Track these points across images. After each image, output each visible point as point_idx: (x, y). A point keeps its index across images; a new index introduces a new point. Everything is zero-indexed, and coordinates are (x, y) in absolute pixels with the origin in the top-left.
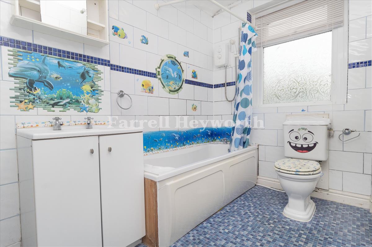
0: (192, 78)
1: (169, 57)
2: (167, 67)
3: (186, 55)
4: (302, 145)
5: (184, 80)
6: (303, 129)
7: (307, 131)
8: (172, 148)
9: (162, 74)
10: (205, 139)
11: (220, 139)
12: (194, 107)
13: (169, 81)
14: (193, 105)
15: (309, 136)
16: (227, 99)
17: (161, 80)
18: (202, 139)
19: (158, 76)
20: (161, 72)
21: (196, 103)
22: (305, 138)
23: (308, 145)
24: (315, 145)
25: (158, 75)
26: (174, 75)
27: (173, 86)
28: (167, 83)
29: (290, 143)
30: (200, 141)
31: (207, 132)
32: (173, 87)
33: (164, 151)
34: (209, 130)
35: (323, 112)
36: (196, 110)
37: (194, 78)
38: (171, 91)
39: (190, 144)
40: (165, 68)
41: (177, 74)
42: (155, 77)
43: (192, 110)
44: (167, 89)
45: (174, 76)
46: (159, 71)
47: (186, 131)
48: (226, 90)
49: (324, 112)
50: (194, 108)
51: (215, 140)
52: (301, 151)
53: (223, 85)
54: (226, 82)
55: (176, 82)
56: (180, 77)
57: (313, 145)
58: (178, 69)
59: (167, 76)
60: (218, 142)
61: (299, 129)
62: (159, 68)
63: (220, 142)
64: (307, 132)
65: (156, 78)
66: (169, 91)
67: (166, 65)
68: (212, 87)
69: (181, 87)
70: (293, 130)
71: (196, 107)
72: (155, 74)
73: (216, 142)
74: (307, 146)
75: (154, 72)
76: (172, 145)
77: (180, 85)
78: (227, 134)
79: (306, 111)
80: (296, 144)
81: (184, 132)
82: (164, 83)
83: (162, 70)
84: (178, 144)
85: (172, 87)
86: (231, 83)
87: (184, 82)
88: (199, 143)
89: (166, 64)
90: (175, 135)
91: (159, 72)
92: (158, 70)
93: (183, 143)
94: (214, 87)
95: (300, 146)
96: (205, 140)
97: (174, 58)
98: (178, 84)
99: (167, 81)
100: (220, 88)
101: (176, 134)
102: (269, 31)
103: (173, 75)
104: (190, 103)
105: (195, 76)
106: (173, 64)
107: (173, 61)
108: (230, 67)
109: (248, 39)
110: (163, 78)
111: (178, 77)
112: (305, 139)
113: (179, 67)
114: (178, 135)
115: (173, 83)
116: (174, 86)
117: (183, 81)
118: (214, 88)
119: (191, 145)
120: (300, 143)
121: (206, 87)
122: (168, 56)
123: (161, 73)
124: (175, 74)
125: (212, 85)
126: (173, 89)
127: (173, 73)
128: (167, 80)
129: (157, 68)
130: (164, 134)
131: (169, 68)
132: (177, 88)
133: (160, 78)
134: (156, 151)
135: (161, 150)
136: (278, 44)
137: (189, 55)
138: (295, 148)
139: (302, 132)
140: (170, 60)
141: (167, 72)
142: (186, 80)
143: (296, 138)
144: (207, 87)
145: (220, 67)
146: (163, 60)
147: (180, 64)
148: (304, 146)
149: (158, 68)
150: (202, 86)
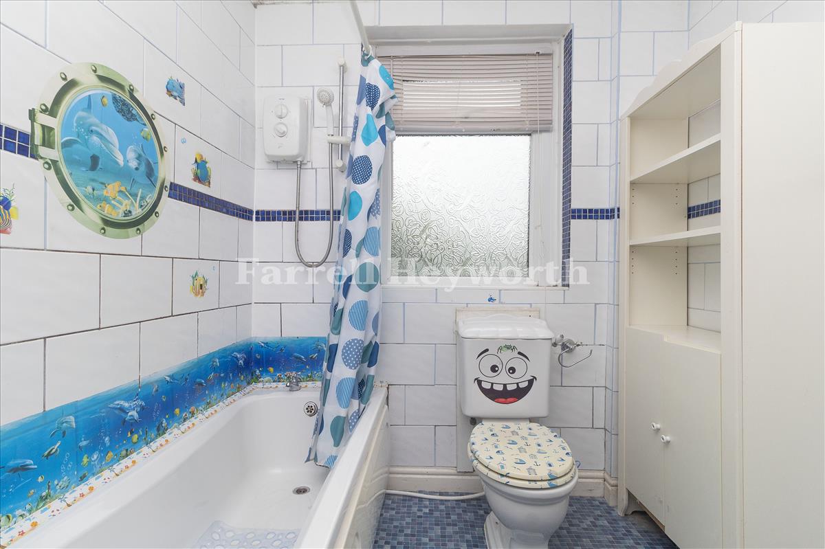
0: (195, 180)
1: (102, 79)
2: (97, 121)
3: (175, 94)
4: (505, 385)
5: (167, 184)
6: (508, 347)
7: (516, 352)
8: (110, 465)
9: (65, 145)
10: (231, 382)
11: (272, 376)
12: (197, 284)
13: (103, 180)
14: (195, 277)
15: (518, 364)
16: (299, 256)
17: (58, 172)
18: (220, 385)
19: (43, 151)
20: (63, 135)
21: (205, 269)
22: (510, 369)
23: (517, 384)
24: (531, 382)
25: (44, 144)
26: (127, 158)
27: (121, 204)
28: (89, 189)
29: (479, 382)
30: (214, 396)
31: (236, 357)
32: (122, 209)
33: (70, 497)
34: (239, 352)
35: (529, 305)
36: (203, 293)
37: (200, 181)
38: (108, 223)
39: (185, 420)
40: (80, 118)
41: (139, 158)
42: (23, 151)
43: (193, 295)
44: (91, 213)
45: (126, 161)
46: (51, 129)
47: (171, 373)
48: (297, 232)
49: (531, 304)
50: (198, 287)
51: (257, 379)
52: (503, 400)
53: (287, 216)
54: (298, 207)
55: (134, 190)
56: (150, 172)
57: (526, 384)
58: (145, 138)
59: (95, 160)
60: (267, 385)
61: (500, 349)
62: (52, 111)
63: (274, 385)
64: (515, 354)
65: (33, 156)
66: (100, 222)
67: (89, 106)
68: (250, 219)
69: (153, 211)
70: (487, 350)
71: (206, 282)
72: (24, 137)
73: (260, 385)
74: (514, 387)
75: (23, 125)
76: (110, 454)
77: (150, 200)
78: (297, 358)
79: (497, 302)
80: (492, 384)
81: (163, 381)
82: (77, 185)
83: (66, 126)
84: (135, 437)
85: (114, 206)
86: (312, 212)
87: (165, 194)
88: (213, 402)
89: (89, 103)
90: (126, 405)
91: (47, 130)
92: (44, 119)
93: (157, 424)
94: (254, 216)
95: (500, 388)
96: (229, 386)
97: (127, 88)
98: (143, 198)
99: (93, 180)
100: (277, 222)
101: (127, 400)
102: (406, 99)
103: (120, 160)
104: (185, 271)
105: (202, 175)
106: (120, 111)
107: (124, 103)
108: (309, 166)
109: (379, 102)
110: (70, 162)
111: (143, 168)
112: (511, 371)
113: (148, 129)
114: (140, 402)
115: (120, 191)
116: (126, 204)
117: (162, 187)
118: (257, 219)
119: (188, 423)
120: (502, 380)
121: (234, 215)
122: (100, 72)
123: (58, 139)
124: (131, 155)
125: (251, 212)
126: (118, 216)
127: (123, 151)
128: (91, 174)
129: (37, 108)
130: (72, 418)
131: (104, 127)
132: (137, 212)
133: (55, 162)
134: (21, 521)
135: (53, 499)
136: (428, 135)
137: (186, 96)
138: (491, 394)
139: (506, 355)
140: (108, 91)
141: (95, 139)
142: (174, 186)
143: (494, 369)
144: (237, 216)
145: (279, 163)
146: (71, 85)
147: (150, 119)
148: (510, 388)
149: (43, 111)
150: (224, 210)
